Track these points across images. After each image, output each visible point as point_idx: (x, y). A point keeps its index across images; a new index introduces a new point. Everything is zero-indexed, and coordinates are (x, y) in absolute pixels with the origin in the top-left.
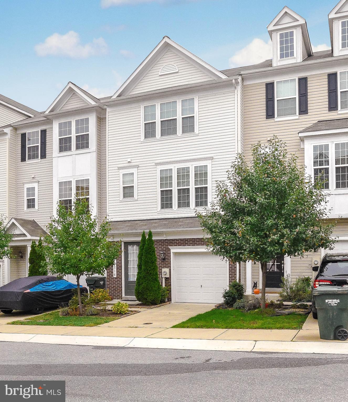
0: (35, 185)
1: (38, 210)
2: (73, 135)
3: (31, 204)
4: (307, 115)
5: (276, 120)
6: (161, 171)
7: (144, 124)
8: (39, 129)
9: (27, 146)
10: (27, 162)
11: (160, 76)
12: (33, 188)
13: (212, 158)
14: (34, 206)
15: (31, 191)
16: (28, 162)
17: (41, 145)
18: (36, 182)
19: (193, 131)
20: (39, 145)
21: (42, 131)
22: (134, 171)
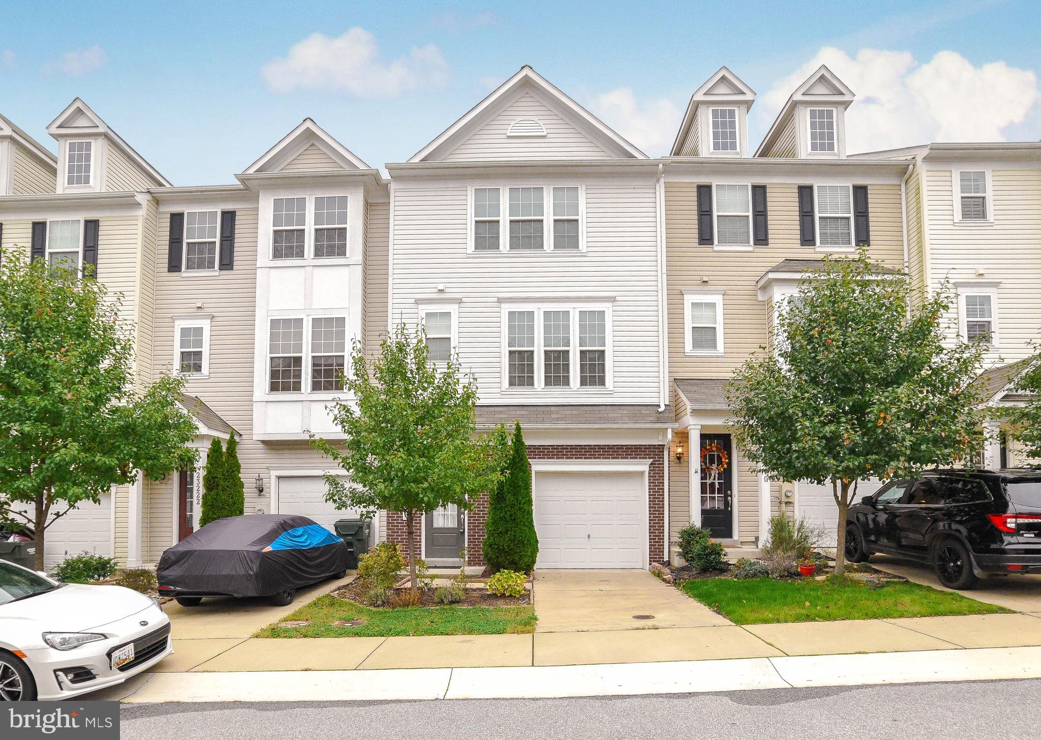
0: (205, 324)
1: (208, 377)
2: (310, 228)
3: (191, 362)
4: (767, 247)
5: (716, 248)
6: (511, 314)
7: (474, 223)
8: (218, 209)
9: (185, 241)
10: (184, 275)
11: (509, 137)
12: (199, 331)
13: (613, 300)
14: (198, 368)
15: (192, 335)
16: (185, 273)
17: (222, 241)
18: (208, 318)
19: (576, 246)
20: (217, 240)
21: (224, 213)
22: (452, 308)
